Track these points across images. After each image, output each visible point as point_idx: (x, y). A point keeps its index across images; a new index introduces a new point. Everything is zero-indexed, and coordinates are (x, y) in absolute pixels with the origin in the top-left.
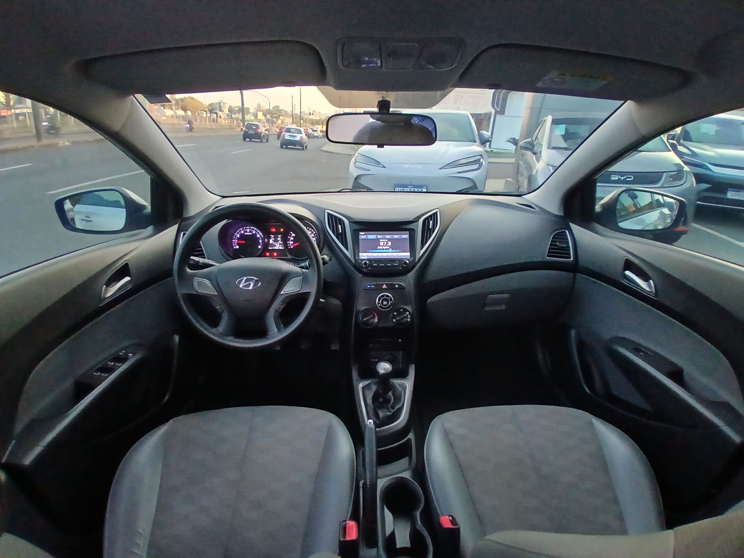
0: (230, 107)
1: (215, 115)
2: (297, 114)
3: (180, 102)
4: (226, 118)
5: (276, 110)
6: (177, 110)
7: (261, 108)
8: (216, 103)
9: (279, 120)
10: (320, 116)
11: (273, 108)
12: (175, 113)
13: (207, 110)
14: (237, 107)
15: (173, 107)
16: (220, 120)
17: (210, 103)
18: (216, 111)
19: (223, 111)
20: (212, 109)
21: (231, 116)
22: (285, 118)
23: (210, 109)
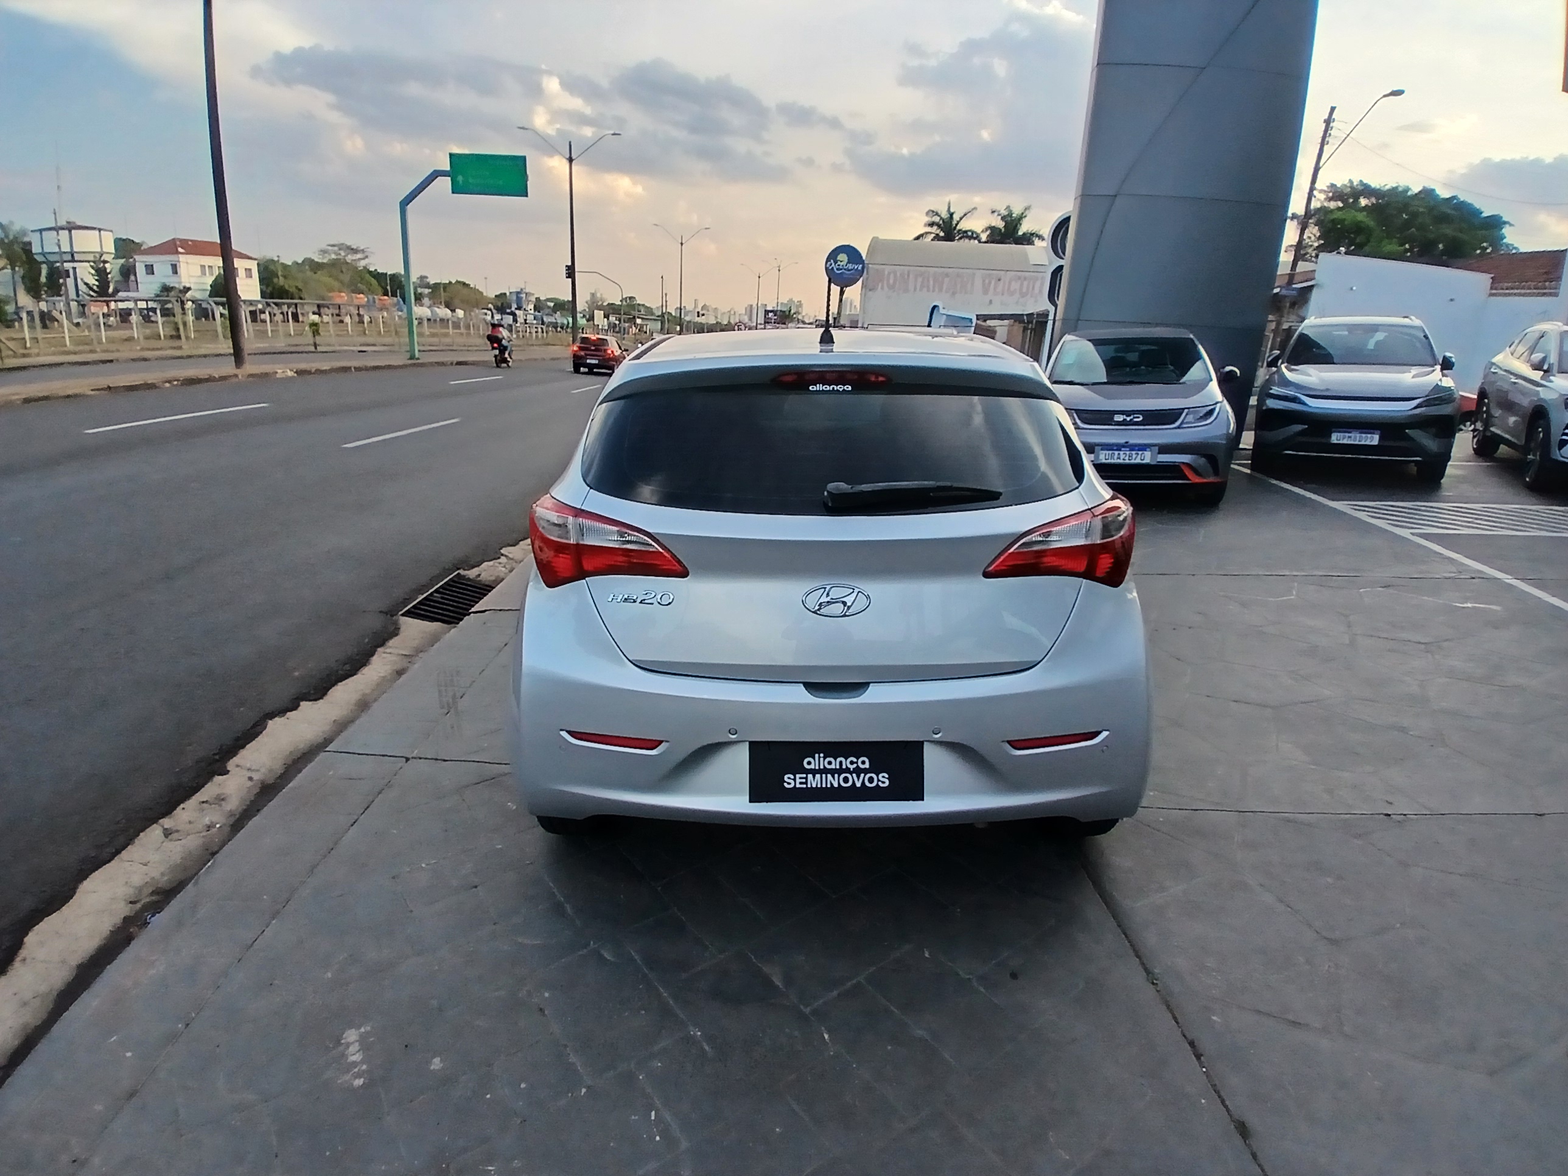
0: (538, 299)
1: (511, 317)
2: (670, 314)
3: (438, 290)
4: (532, 324)
5: (628, 305)
6: (437, 307)
7: (601, 303)
8: (511, 293)
11: (622, 301)
12: (433, 311)
13: (490, 306)
15: (427, 301)
16: (521, 329)
17: (497, 294)
18: (511, 309)
19: (525, 310)
20: (503, 305)
21: (542, 320)
22: (645, 322)
23: (499, 304)
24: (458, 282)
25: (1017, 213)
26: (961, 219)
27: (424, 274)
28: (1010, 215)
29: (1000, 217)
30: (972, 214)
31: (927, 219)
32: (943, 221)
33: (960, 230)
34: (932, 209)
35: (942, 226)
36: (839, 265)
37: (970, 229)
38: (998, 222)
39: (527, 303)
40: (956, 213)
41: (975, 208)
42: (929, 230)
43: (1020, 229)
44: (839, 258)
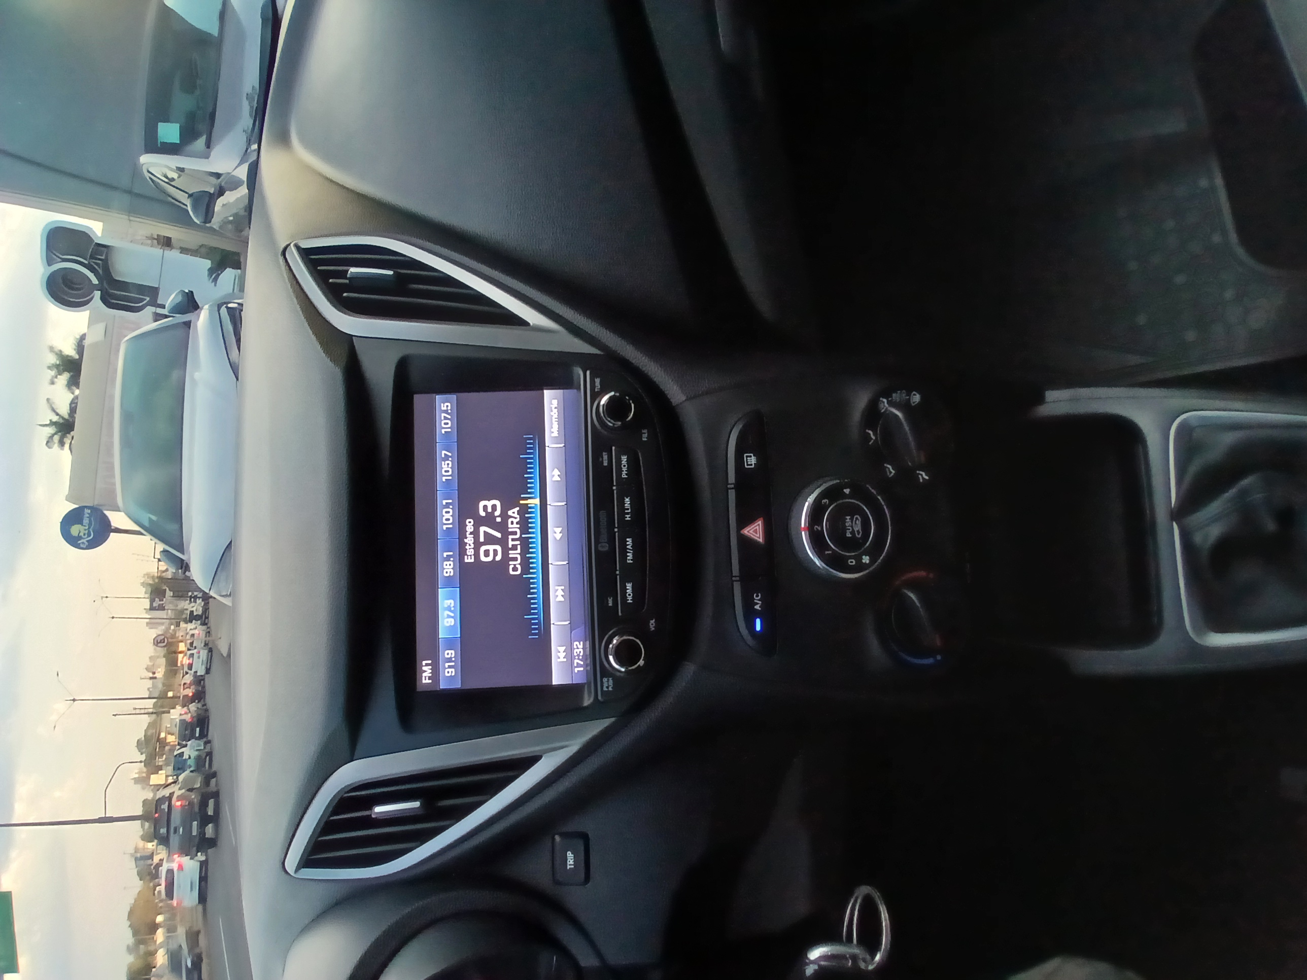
0: (144, 838)
1: (160, 868)
2: (155, 705)
3: (141, 936)
5: (146, 747)
6: (156, 941)
7: (143, 777)
8: (136, 867)
9: (168, 741)
10: (158, 657)
11: (142, 754)
12: (162, 944)
13: (151, 884)
14: (143, 828)
15: (151, 948)
17: (138, 879)
18: (152, 867)
19: (153, 853)
20: (149, 874)
22: (163, 728)
23: (148, 878)
24: (129, 919)
25: (55, 360)
26: (57, 414)
28: (57, 366)
29: (59, 376)
30: (53, 403)
31: (56, 446)
32: (58, 432)
33: (70, 415)
34: (45, 442)
35: (63, 433)
36: (84, 535)
37: (69, 406)
38: (64, 378)
39: (146, 850)
40: (50, 418)
41: (48, 400)
42: (67, 446)
43: (70, 354)
44: (77, 535)
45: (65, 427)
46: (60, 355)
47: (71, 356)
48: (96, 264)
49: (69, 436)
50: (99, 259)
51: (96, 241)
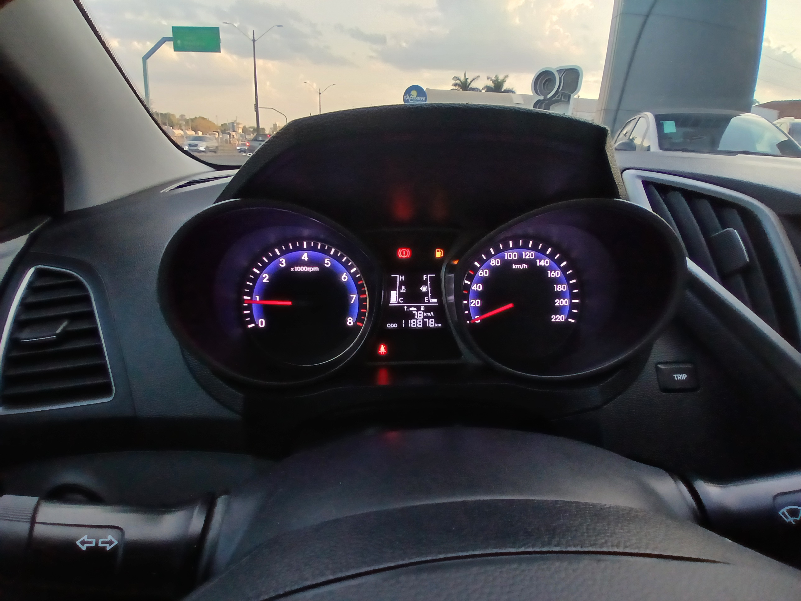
0: (244, 127)
1: (228, 135)
3: (190, 122)
4: (240, 139)
6: (187, 130)
7: (277, 129)
8: (229, 123)
12: (185, 133)
13: (219, 130)
14: (251, 127)
15: (183, 128)
16: (233, 141)
17: (222, 124)
18: (229, 131)
19: (236, 132)
20: (225, 129)
21: (246, 137)
23: (223, 129)
24: (200, 117)
25: (501, 79)
26: (471, 82)
27: (183, 114)
28: (497, 80)
29: (492, 81)
30: (477, 79)
31: (454, 82)
32: (462, 83)
33: (471, 88)
34: (456, 76)
35: (461, 85)
36: (411, 98)
37: (476, 87)
38: (490, 84)
39: (238, 129)
40: (469, 78)
41: (479, 76)
42: (454, 88)
43: (504, 86)
44: (411, 94)
45: (465, 86)
46: (503, 81)
47: (503, 86)
48: (559, 95)
49: (459, 88)
50: (561, 97)
51: (572, 95)
